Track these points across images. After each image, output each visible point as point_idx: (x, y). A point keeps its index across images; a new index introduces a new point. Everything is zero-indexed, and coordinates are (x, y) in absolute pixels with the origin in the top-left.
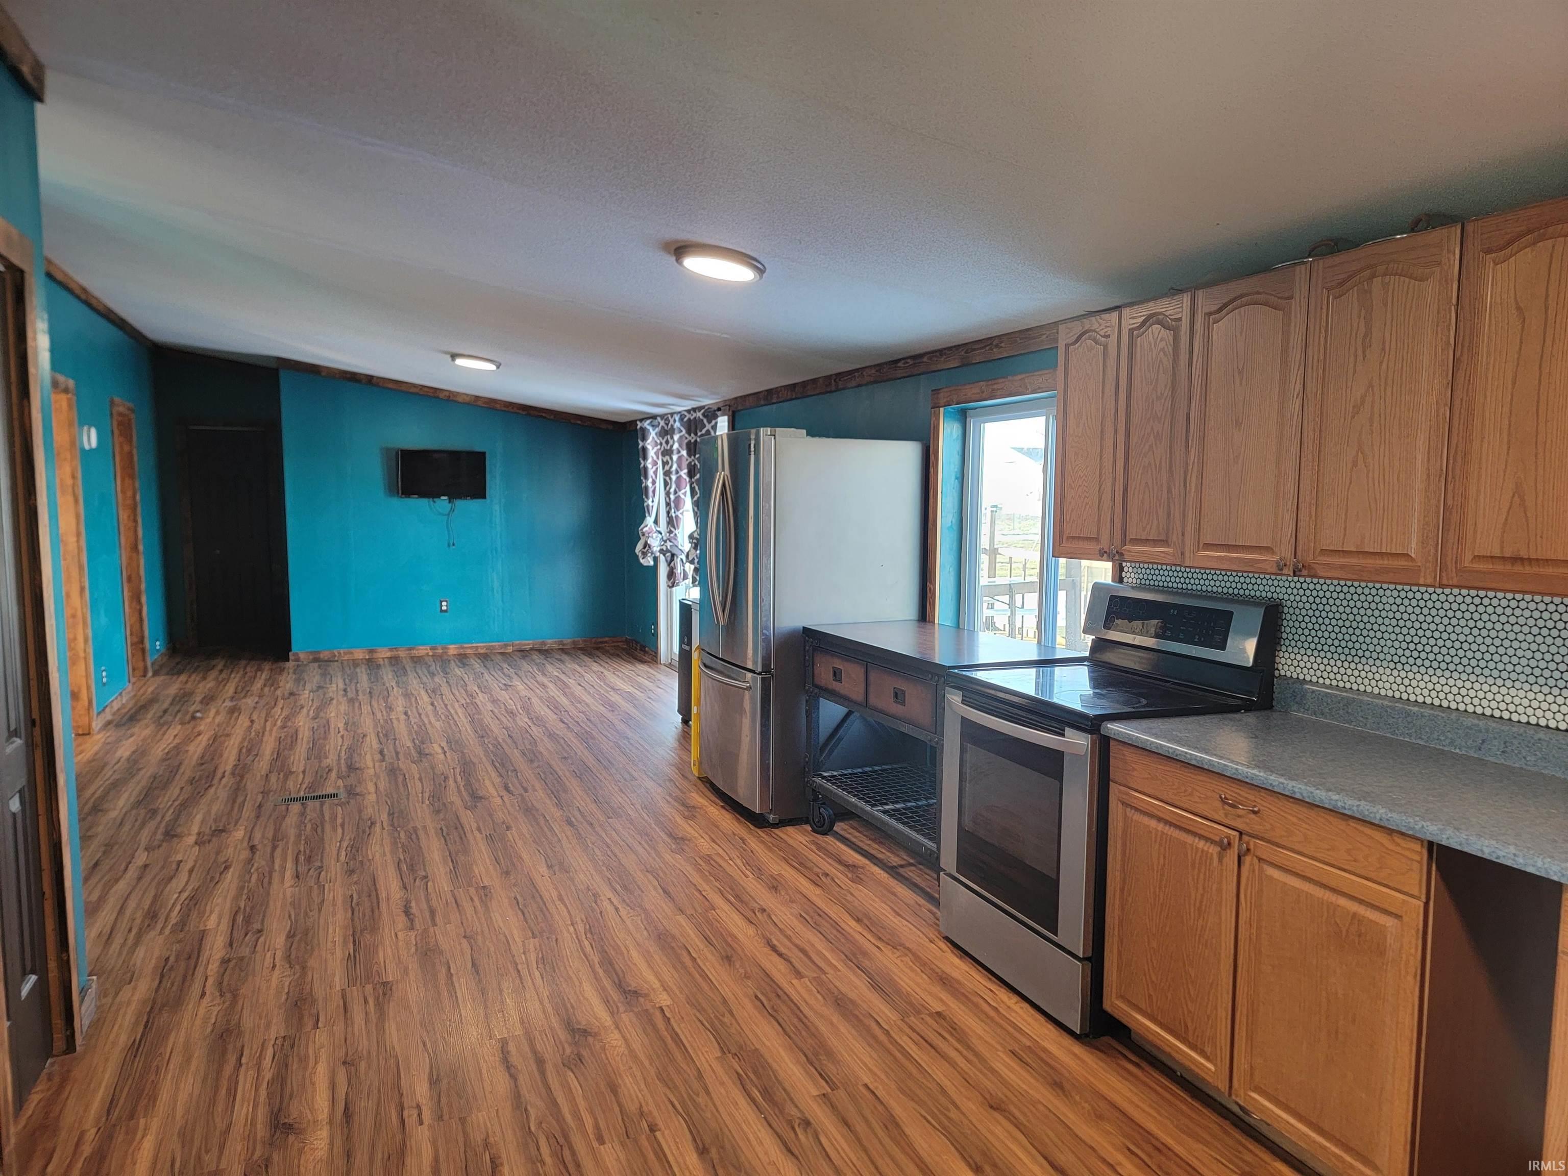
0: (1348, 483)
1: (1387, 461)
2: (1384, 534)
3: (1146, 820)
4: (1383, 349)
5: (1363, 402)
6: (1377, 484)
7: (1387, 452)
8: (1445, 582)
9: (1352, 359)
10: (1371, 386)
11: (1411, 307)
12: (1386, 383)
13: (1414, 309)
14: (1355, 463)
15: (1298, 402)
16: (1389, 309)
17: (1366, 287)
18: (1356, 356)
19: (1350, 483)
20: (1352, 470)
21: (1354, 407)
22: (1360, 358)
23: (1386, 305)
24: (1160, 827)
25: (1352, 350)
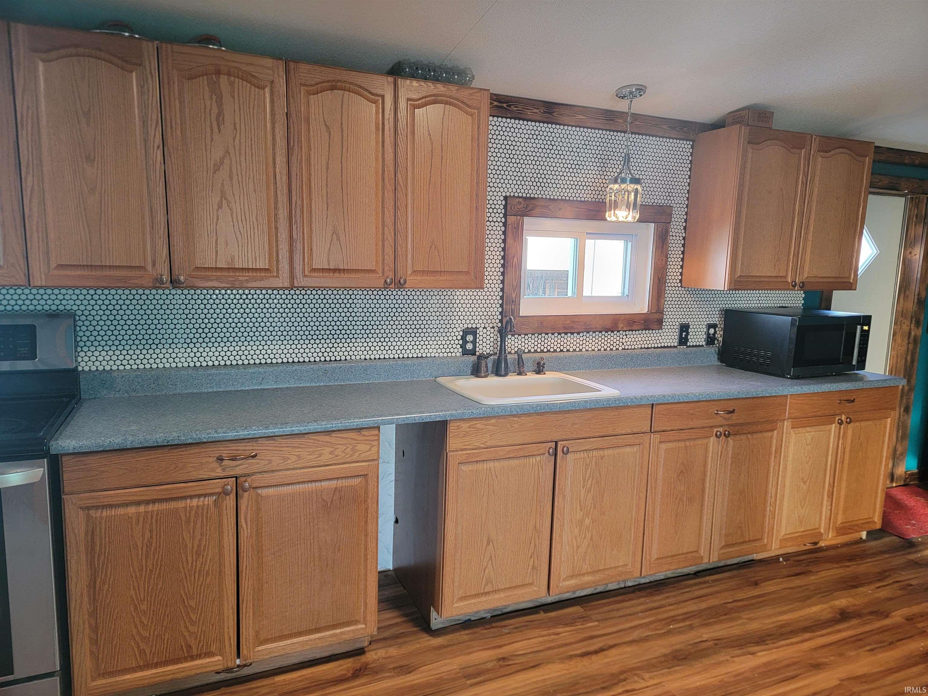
0: (215, 220)
1: (246, 207)
2: (250, 255)
3: (121, 511)
4: (236, 129)
5: (222, 163)
6: (240, 222)
7: (246, 200)
8: (296, 285)
9: (208, 129)
10: (227, 152)
11: (254, 105)
12: (240, 154)
13: (256, 107)
14: (220, 206)
15: (159, 153)
16: (237, 101)
17: (215, 79)
18: (212, 130)
19: (218, 220)
20: (218, 210)
21: (214, 165)
22: (216, 130)
23: (233, 97)
24: (142, 509)
25: (208, 123)
